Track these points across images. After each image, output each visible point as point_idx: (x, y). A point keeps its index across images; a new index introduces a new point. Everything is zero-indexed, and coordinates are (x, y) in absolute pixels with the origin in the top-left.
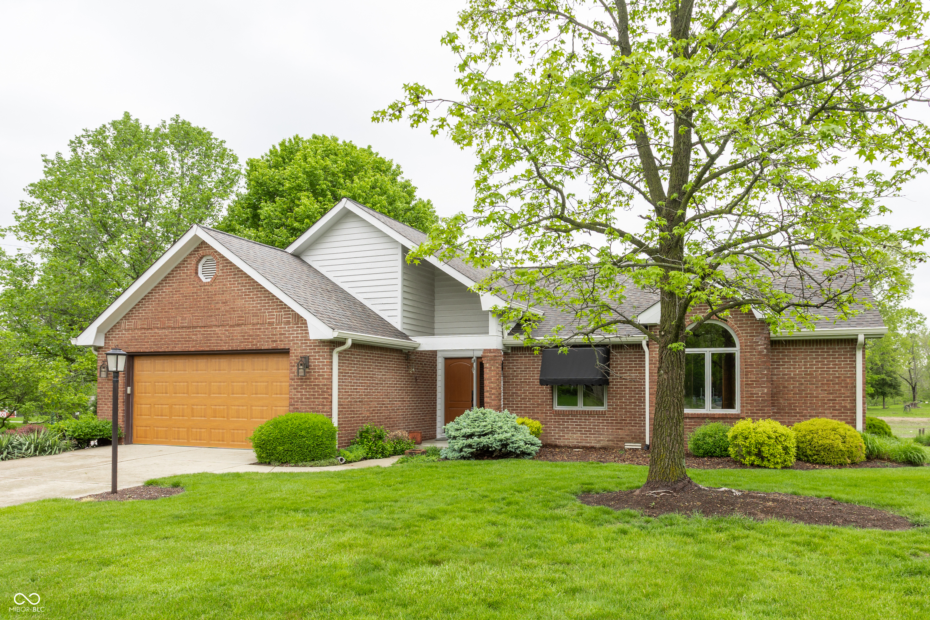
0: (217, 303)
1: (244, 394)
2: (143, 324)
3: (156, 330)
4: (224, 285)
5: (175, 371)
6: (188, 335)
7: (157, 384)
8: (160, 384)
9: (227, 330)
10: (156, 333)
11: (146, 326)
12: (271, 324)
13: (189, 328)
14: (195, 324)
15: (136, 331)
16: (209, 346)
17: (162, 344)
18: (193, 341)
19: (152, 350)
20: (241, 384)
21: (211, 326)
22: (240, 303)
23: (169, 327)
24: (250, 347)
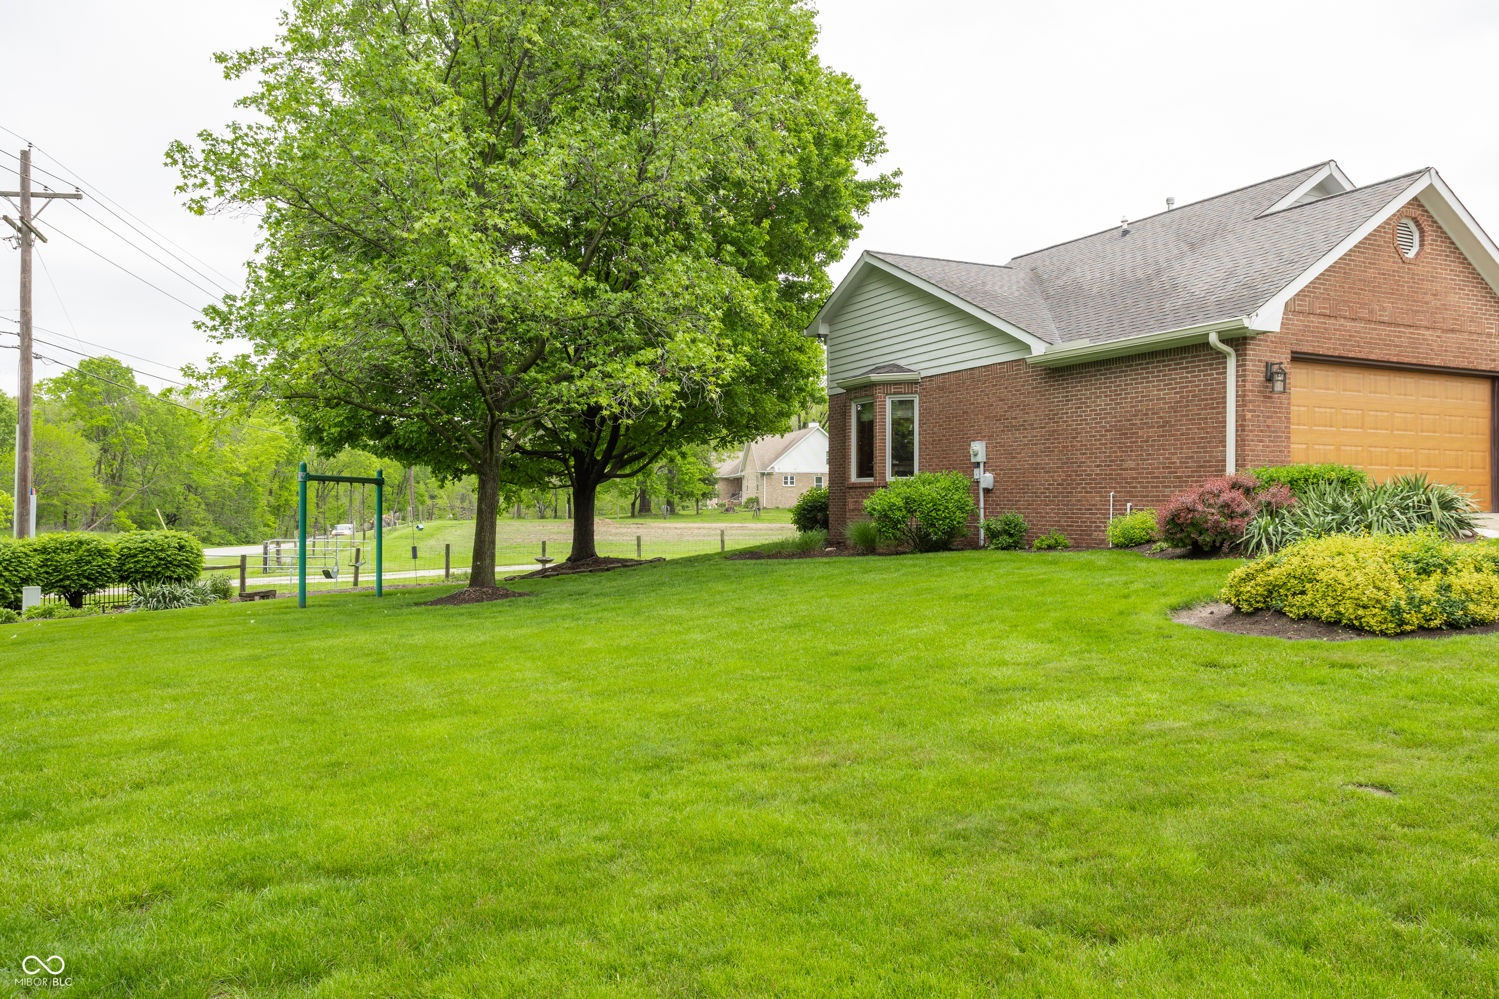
0: (1426, 293)
1: (1435, 432)
2: (1324, 308)
3: (1342, 321)
4: (1435, 268)
5: (1345, 390)
6: (1388, 335)
7: (1317, 409)
8: (1323, 410)
9: (1439, 337)
10: (1342, 325)
11: (1327, 312)
12: (1489, 335)
13: (1389, 324)
14: (1399, 321)
15: (1311, 318)
16: (1418, 357)
17: (1353, 346)
18: (1396, 346)
19: (1337, 353)
20: (1432, 417)
21: (1418, 327)
22: (1453, 299)
23: (1361, 319)
24: (1464, 364)
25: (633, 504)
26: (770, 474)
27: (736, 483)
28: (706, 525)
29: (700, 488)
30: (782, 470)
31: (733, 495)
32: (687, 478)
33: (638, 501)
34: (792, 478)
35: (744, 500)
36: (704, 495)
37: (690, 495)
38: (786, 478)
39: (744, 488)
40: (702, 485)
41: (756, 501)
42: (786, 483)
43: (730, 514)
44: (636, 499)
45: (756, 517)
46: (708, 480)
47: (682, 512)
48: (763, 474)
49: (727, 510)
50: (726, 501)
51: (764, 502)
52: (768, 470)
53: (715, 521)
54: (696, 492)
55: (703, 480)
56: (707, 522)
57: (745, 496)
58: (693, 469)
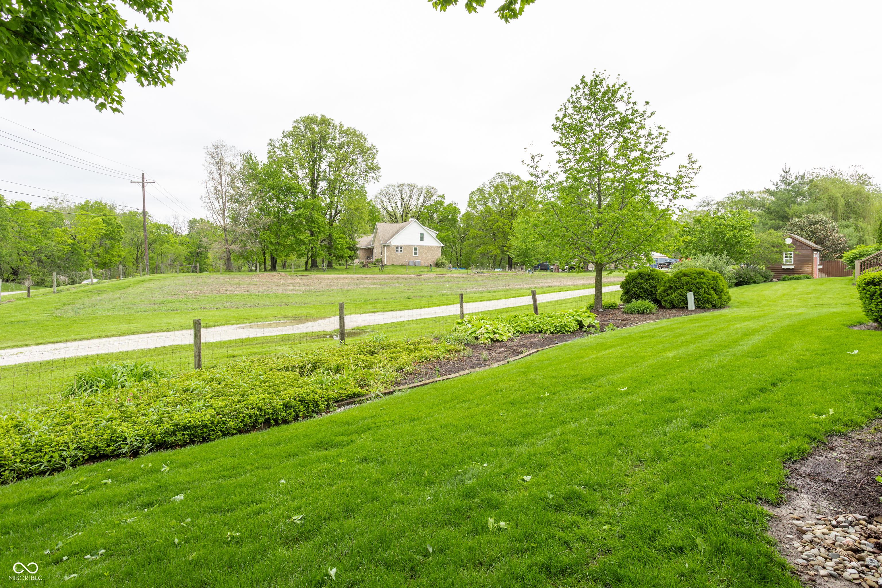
25: (307, 263)
26: (388, 246)
27: (369, 251)
28: (349, 276)
29: (347, 253)
30: (395, 244)
31: (368, 257)
32: (339, 246)
33: (310, 262)
34: (401, 248)
35: (374, 260)
36: (350, 257)
37: (342, 257)
38: (397, 248)
39: (374, 254)
40: (348, 251)
41: (381, 261)
42: (397, 251)
43: (366, 269)
44: (308, 259)
45: (381, 270)
46: (353, 248)
47: (337, 267)
48: (384, 246)
49: (364, 266)
50: (364, 261)
51: (385, 262)
52: (388, 243)
53: (356, 274)
54: (344, 255)
55: (349, 248)
56: (350, 274)
57: (374, 258)
58: (342, 241)
